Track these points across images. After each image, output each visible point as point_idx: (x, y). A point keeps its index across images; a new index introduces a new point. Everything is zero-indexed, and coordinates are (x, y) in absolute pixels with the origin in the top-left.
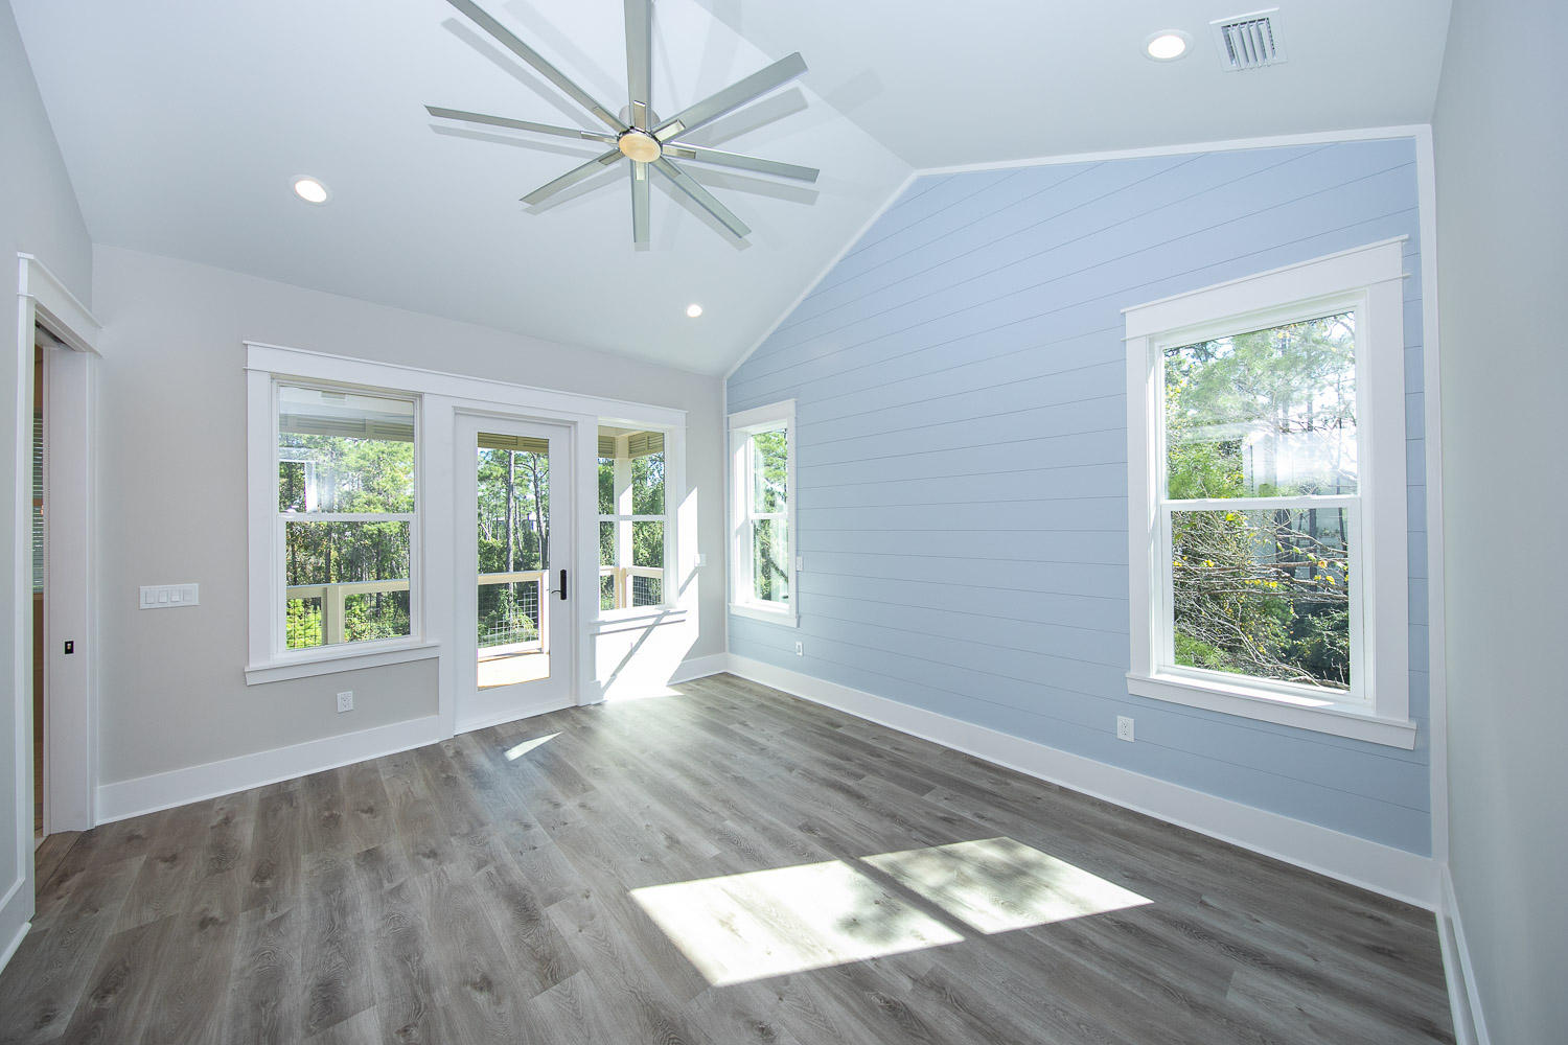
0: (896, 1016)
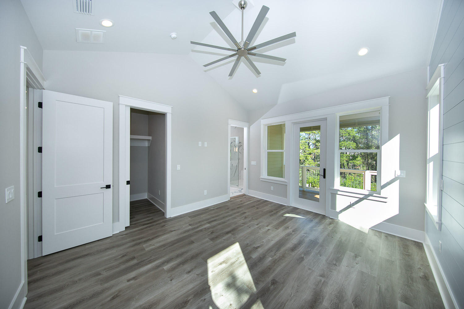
0: (183, 303)
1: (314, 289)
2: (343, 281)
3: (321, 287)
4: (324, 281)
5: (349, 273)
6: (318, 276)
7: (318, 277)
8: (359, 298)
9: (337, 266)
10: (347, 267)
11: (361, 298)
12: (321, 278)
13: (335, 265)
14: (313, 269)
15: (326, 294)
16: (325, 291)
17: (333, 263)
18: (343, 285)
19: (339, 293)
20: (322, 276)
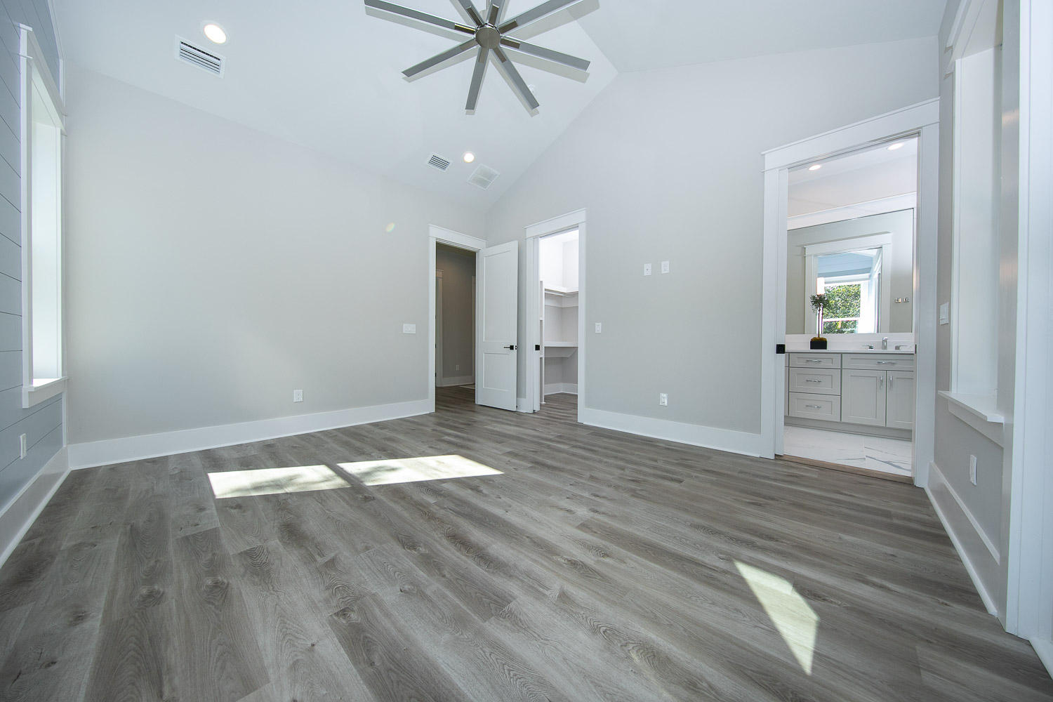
1: (313, 539)
2: (282, 597)
3: (307, 550)
4: (315, 561)
5: (285, 635)
6: (336, 555)
7: (332, 555)
8: (216, 604)
9: (337, 614)
10: (309, 644)
11: (213, 607)
12: (326, 559)
13: (343, 613)
14: (361, 555)
15: (288, 551)
16: (295, 552)
17: (353, 611)
18: (272, 592)
19: (268, 572)
20: (332, 563)
